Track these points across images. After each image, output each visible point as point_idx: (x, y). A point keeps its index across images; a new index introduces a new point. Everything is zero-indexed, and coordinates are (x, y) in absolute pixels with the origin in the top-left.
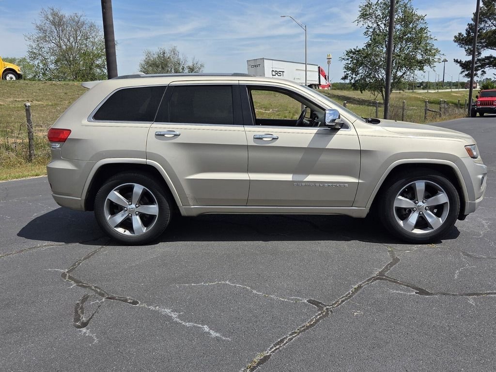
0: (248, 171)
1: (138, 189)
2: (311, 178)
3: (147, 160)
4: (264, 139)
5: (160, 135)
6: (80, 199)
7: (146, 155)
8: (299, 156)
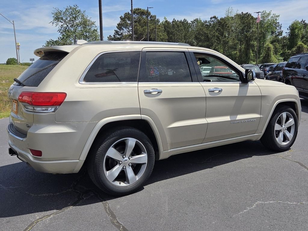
0: (206, 116)
1: (131, 142)
2: (240, 117)
3: (142, 115)
4: (215, 92)
5: (148, 93)
6: (78, 161)
7: (140, 111)
8: (232, 103)
